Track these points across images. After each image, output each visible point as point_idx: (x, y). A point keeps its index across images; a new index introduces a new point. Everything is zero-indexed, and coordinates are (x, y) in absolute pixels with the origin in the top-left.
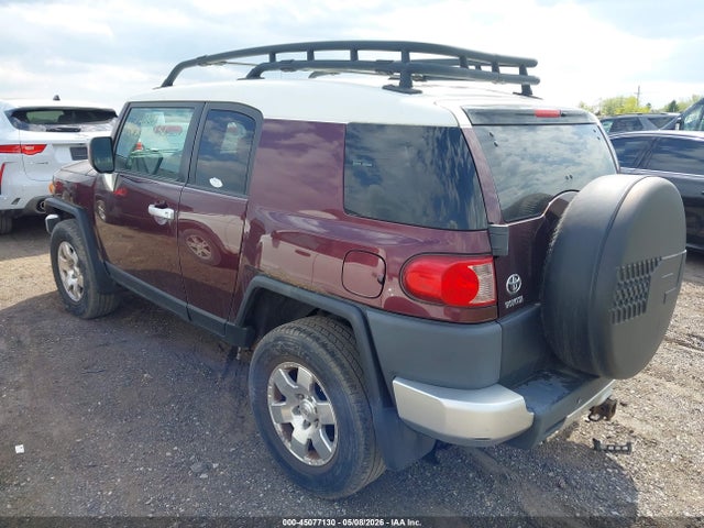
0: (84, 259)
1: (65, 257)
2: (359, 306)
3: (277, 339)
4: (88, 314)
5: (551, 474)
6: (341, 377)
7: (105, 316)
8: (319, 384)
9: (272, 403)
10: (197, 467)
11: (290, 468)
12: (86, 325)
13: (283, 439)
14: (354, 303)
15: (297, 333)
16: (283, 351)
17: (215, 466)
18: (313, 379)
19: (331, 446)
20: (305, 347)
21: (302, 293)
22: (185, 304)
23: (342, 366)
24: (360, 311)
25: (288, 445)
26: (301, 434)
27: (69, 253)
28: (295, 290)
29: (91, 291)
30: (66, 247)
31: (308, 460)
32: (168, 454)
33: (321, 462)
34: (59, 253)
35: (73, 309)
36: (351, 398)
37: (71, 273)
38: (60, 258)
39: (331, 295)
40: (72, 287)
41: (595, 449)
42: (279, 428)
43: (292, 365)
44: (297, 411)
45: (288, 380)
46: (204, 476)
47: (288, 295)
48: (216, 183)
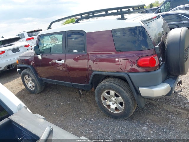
0: (34, 78)
1: (27, 79)
2: (126, 73)
3: (103, 85)
4: (38, 92)
5: (168, 101)
6: (123, 90)
7: (42, 92)
8: (117, 93)
9: (103, 101)
10: (88, 121)
11: (112, 115)
12: (38, 95)
13: (108, 109)
14: (124, 72)
15: (108, 83)
16: (105, 88)
17: (92, 120)
18: (115, 93)
19: (122, 107)
20: (111, 86)
21: (109, 73)
22: (71, 83)
23: (123, 88)
24: (127, 74)
25: (110, 110)
26: (113, 107)
27: (28, 78)
28: (107, 73)
29: (38, 86)
30: (27, 77)
31: (116, 112)
32: (79, 120)
33: (120, 112)
34: (25, 78)
35: (32, 92)
36: (127, 94)
37: (29, 83)
38: (25, 80)
39: (118, 72)
40: (31, 87)
41: (174, 93)
42: (106, 107)
43: (108, 91)
44: (110, 101)
45: (107, 95)
46: (91, 123)
47: (105, 74)
48: (75, 51)
